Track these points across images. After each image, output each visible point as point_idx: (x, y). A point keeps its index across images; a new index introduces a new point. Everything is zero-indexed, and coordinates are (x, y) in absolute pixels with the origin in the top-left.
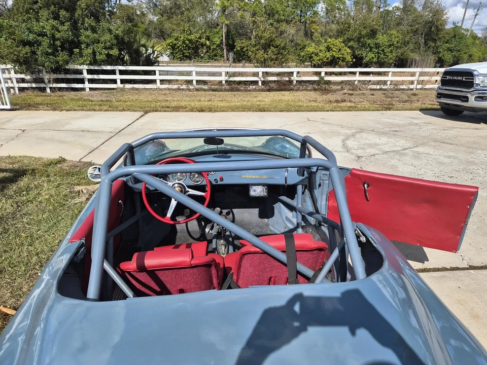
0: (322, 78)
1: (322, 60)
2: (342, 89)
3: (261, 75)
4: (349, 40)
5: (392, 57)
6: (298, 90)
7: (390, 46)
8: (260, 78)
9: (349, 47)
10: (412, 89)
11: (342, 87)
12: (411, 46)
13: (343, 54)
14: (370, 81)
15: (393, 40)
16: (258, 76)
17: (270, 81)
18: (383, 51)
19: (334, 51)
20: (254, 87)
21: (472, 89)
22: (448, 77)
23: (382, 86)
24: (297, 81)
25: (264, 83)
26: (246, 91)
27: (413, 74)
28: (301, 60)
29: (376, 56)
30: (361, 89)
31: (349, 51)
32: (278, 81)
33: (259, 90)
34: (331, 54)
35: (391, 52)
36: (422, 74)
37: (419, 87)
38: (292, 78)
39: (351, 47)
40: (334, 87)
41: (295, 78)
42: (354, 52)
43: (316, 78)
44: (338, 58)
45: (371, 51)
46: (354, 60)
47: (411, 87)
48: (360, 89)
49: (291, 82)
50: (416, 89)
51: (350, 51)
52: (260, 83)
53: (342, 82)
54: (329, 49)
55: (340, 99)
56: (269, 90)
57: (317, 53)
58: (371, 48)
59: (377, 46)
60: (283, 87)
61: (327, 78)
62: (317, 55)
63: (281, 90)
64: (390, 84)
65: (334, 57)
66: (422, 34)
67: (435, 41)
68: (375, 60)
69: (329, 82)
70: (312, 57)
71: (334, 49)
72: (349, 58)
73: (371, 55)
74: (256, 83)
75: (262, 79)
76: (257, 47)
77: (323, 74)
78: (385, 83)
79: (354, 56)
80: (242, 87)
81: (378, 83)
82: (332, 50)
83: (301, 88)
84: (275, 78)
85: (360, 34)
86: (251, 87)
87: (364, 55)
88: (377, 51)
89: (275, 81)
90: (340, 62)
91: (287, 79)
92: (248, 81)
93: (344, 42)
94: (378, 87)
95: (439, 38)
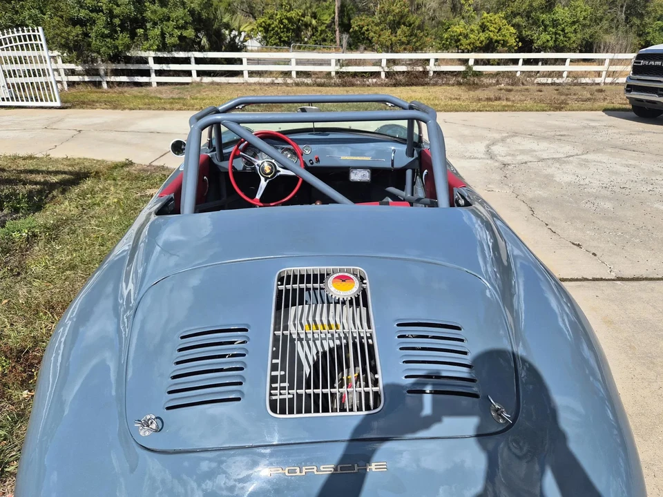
0: (470, 68)
1: (473, 44)
2: (498, 83)
3: (384, 63)
4: (514, 15)
5: (576, 38)
6: (435, 84)
7: (574, 23)
8: (383, 68)
9: (513, 26)
10: (598, 84)
11: (498, 81)
12: (605, 24)
13: (504, 36)
14: (538, 72)
15: (578, 14)
16: (380, 66)
17: (397, 72)
18: (563, 30)
19: (491, 31)
20: (375, 80)
22: (642, 62)
23: (555, 79)
24: (434, 72)
25: (388, 74)
26: (364, 85)
27: (601, 62)
28: (444, 44)
29: (552, 38)
30: (525, 83)
31: (513, 30)
32: (408, 72)
33: (382, 85)
34: (487, 35)
35: (575, 31)
36: (613, 62)
37: (609, 80)
38: (427, 67)
39: (515, 26)
40: (486, 81)
41: (432, 68)
42: (520, 32)
43: (462, 68)
44: (497, 41)
45: (545, 31)
46: (520, 44)
47: (598, 80)
48: (523, 84)
49: (425, 73)
50: (604, 83)
51: (514, 31)
52: (383, 75)
53: (498, 74)
54: (483, 28)
55: (492, 97)
56: (395, 85)
57: (467, 35)
58: (546, 26)
59: (555, 23)
60: (415, 80)
61: (477, 68)
62: (466, 36)
63: (412, 85)
64: (567, 77)
65: (490, 40)
66: (622, 7)
67: (641, 16)
68: (551, 44)
69: (479, 74)
70: (459, 40)
71: (492, 29)
72: (512, 41)
73: (545, 37)
74: (377, 74)
75: (386, 69)
76: (382, 26)
77: (471, 62)
78: (560, 74)
79: (521, 38)
80: (355, 81)
81: (550, 74)
82: (488, 29)
83: (440, 81)
84: (403, 68)
85: (531, 5)
86: (370, 80)
87: (535, 37)
88: (554, 30)
89: (404, 72)
90: (499, 48)
91: (421, 69)
92: (366, 73)
93: (506, 18)
94: (550, 81)
95: (648, 13)
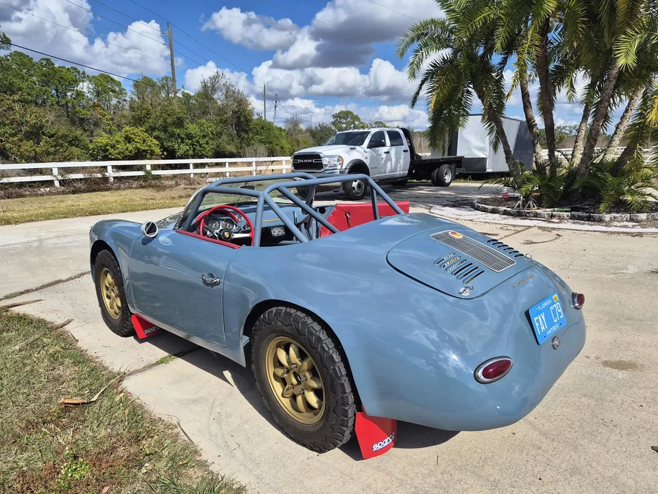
0: (148, 173)
1: (123, 153)
2: (177, 184)
3: (55, 172)
4: (153, 129)
5: (209, 148)
6: (119, 189)
7: (204, 136)
8: (55, 176)
9: (154, 138)
11: (177, 182)
12: (224, 137)
13: (150, 146)
14: (207, 173)
15: (206, 130)
16: (52, 174)
17: (73, 180)
18: (198, 142)
19: (137, 142)
20: (48, 189)
21: (322, 170)
22: (299, 161)
23: (221, 178)
24: (114, 177)
25: (62, 183)
26: (36, 195)
27: (249, 164)
28: (91, 154)
29: (190, 148)
30: (200, 182)
31: (155, 141)
32: (85, 180)
33: (59, 193)
34: (134, 146)
35: (207, 143)
36: (258, 164)
38: (106, 174)
39: (157, 138)
40: (167, 183)
41: (111, 173)
42: (162, 143)
43: (141, 173)
44: (144, 151)
45: (183, 142)
46: (165, 153)
48: (198, 183)
49: (106, 179)
51: (157, 143)
52: (57, 184)
53: (175, 176)
54: (128, 139)
55: (183, 195)
56: (74, 192)
57: (114, 146)
58: (182, 139)
59: (190, 136)
60: (95, 187)
61: (154, 173)
62: (113, 147)
63: (94, 191)
64: (230, 176)
65: (137, 148)
66: (232, 125)
67: (246, 132)
68: (191, 152)
69: (158, 177)
70: (107, 150)
71: (136, 140)
72: (158, 151)
73: (184, 148)
74: (50, 183)
75: (60, 178)
76: (20, 136)
77: (148, 168)
78: (223, 174)
79: (164, 149)
80: (21, 191)
81: (217, 175)
82: (133, 141)
83: (122, 186)
84: (80, 176)
85: (165, 121)
86: (42, 189)
87: (176, 146)
88: (190, 142)
89: (81, 179)
90: (148, 156)
91: (99, 176)
92: (35, 182)
93: (146, 131)
95: (250, 130)
